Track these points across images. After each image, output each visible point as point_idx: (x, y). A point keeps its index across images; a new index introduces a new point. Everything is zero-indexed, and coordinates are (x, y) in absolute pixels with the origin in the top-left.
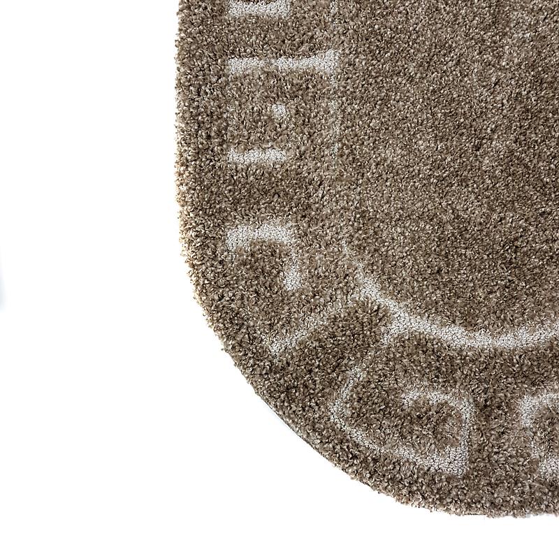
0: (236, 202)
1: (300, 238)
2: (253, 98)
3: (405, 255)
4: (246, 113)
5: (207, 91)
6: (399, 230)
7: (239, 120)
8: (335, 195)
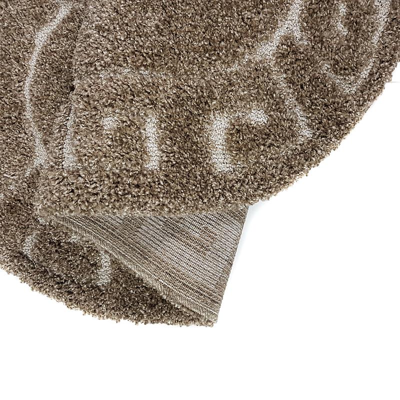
0: (195, 162)
1: (223, 108)
2: (99, 146)
3: (240, 17)
4: (114, 152)
5: (93, 186)
6: (220, 20)
7: (120, 158)
8: (188, 75)
